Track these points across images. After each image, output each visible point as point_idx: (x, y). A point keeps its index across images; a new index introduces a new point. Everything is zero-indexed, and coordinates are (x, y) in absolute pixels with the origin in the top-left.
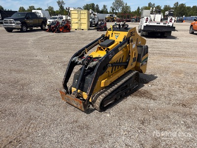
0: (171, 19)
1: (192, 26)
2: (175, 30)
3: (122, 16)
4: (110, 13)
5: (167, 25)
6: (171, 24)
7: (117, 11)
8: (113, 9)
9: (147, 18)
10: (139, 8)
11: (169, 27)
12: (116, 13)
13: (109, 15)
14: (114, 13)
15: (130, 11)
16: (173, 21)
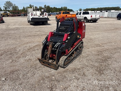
0: (46, 14)
1: (56, 17)
2: (49, 20)
3: (14, 13)
4: (4, 10)
5: (44, 17)
6: (46, 17)
7: (9, 9)
8: (6, 8)
9: (32, 13)
10: (24, 7)
11: (45, 18)
12: (9, 11)
13: (3, 12)
14: (7, 11)
15: (19, 10)
16: (47, 15)
